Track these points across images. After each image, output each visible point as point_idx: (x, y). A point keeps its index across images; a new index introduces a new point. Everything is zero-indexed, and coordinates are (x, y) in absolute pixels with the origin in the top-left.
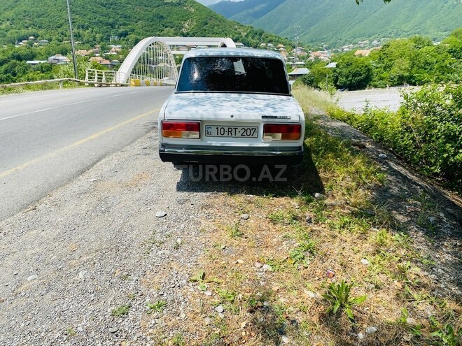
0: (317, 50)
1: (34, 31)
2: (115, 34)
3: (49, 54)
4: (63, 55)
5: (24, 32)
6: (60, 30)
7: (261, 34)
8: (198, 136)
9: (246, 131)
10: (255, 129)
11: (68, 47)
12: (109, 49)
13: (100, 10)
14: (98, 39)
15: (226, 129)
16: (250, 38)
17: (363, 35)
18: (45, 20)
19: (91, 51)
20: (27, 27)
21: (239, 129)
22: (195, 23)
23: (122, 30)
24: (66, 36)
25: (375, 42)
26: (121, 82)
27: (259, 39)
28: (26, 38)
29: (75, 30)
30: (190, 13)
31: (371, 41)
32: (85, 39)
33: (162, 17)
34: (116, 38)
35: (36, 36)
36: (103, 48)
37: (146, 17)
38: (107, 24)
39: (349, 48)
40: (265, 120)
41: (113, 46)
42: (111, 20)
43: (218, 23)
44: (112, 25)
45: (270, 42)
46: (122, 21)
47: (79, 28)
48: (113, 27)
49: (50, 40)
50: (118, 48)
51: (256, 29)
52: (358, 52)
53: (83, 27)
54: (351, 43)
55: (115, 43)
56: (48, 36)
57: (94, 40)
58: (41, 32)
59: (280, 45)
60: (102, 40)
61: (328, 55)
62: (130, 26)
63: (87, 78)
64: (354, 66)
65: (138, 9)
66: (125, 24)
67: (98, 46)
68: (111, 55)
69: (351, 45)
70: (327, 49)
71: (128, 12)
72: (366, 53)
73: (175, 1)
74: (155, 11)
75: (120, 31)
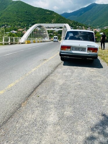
0: (95, 28)
1: (7, 23)
2: (31, 24)
3: (11, 30)
4: (15, 31)
5: (4, 23)
6: (14, 23)
7: (77, 23)
8: (70, 50)
9: (83, 49)
11: (16, 28)
13: (26, 16)
15: (77, 49)
16: (73, 24)
18: (10, 20)
19: (23, 29)
20: (5, 22)
21: (81, 49)
22: (55, 20)
24: (16, 24)
26: (22, 42)
27: (76, 25)
28: (4, 25)
29: (19, 23)
30: (54, 17)
32: (22, 25)
33: (45, 18)
35: (7, 25)
36: (27, 28)
37: (40, 18)
38: (28, 21)
39: (106, 27)
40: (88, 46)
42: (29, 19)
43: (63, 20)
44: (30, 21)
45: (80, 26)
46: (33, 19)
47: (20, 22)
49: (11, 26)
51: (75, 22)
53: (21, 22)
56: (11, 25)
57: (24, 26)
58: (9, 23)
59: (83, 27)
60: (27, 26)
61: (99, 30)
62: (35, 21)
65: (38, 16)
66: (34, 21)
67: (25, 28)
70: (99, 28)
71: (35, 17)
73: (49, 13)
74: (43, 16)
75: (32, 23)
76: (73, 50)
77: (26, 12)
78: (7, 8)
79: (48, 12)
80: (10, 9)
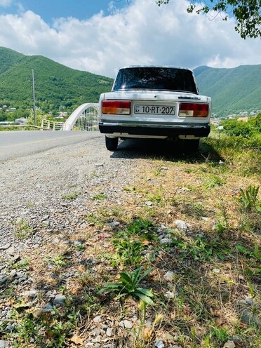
1: (7, 101)
2: (63, 104)
3: (16, 117)
4: (26, 118)
6: (25, 101)
8: (128, 113)
9: (166, 109)
10: (173, 108)
12: (59, 115)
13: (54, 88)
14: (51, 108)
15: (151, 108)
17: (243, 108)
18: (15, 94)
20: (3, 99)
23: (68, 101)
24: (29, 105)
25: (252, 113)
28: (1, 106)
31: (249, 112)
32: (42, 107)
34: (64, 107)
35: (8, 105)
36: (54, 114)
37: (86, 93)
38: (58, 97)
39: (232, 116)
40: (181, 100)
41: (61, 113)
42: (61, 95)
44: (62, 99)
46: (68, 95)
47: (38, 100)
48: (62, 100)
49: (18, 108)
50: (65, 114)
52: (240, 119)
53: (41, 99)
54: (234, 113)
55: (63, 110)
56: (16, 105)
57: (48, 108)
58: (12, 102)
60: (54, 108)
61: (217, 121)
62: (74, 99)
63: (42, 125)
64: (237, 128)
65: (80, 88)
66: (70, 98)
67: (50, 112)
68: (59, 119)
69: (234, 115)
70: (216, 117)
71: (73, 90)
72: (246, 119)
73: (106, 82)
74: (92, 89)
75: (67, 102)
76: (137, 112)
77: (54, 79)
78: (9, 71)
79: (103, 82)
80: (16, 72)
